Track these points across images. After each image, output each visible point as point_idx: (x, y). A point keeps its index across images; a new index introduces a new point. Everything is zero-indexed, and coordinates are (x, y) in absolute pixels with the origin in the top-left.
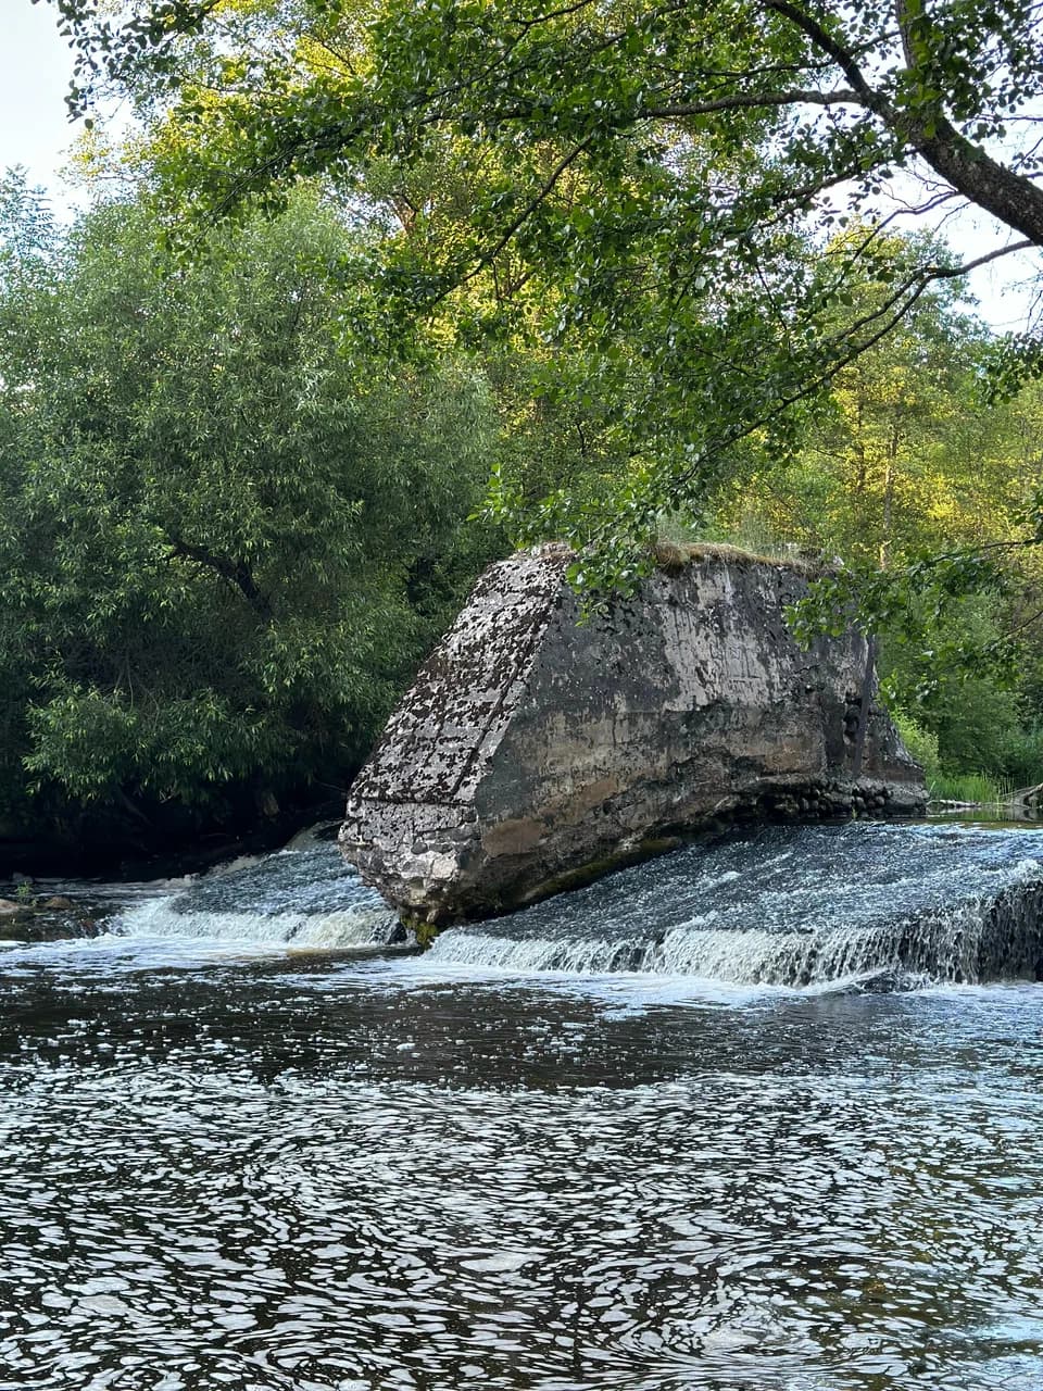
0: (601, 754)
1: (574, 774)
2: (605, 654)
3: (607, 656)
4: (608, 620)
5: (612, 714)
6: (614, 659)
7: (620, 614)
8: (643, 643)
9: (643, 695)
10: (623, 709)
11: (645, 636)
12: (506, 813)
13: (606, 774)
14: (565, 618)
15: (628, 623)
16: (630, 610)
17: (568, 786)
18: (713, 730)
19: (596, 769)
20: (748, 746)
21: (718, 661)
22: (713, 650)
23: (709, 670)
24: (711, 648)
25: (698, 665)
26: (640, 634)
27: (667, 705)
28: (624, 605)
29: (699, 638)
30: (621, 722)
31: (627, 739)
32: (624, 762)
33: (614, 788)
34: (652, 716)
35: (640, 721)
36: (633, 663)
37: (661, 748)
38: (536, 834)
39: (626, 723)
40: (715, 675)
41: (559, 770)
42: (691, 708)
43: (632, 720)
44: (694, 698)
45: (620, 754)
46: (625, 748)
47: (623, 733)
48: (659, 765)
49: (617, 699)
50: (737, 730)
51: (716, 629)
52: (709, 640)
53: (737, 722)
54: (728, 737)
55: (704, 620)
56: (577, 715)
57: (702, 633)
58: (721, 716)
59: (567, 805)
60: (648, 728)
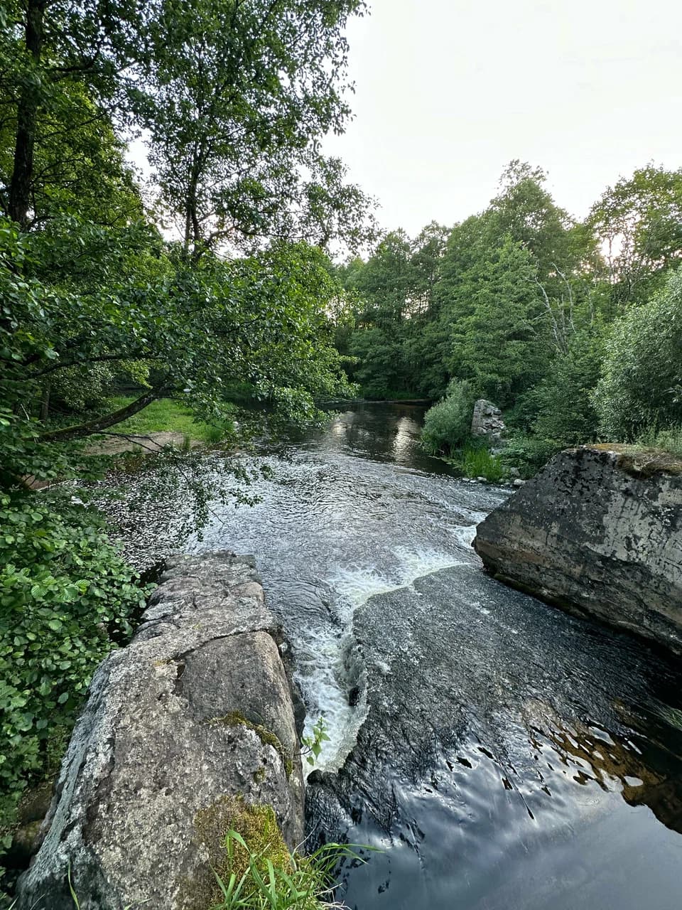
0: (537, 544)
1: (520, 543)
2: (557, 501)
3: (558, 503)
4: (568, 487)
5: (548, 531)
6: (561, 506)
7: (579, 486)
8: (588, 507)
9: (571, 530)
10: (555, 531)
11: (592, 504)
12: (486, 539)
13: (538, 554)
14: (542, 478)
15: (581, 493)
16: (587, 487)
17: (516, 547)
18: (628, 579)
19: (532, 548)
20: (667, 609)
21: (654, 542)
22: (654, 533)
23: (641, 543)
24: (651, 532)
25: (631, 536)
26: (588, 501)
27: (587, 544)
28: (585, 484)
29: (642, 522)
30: (552, 536)
31: (555, 546)
32: (550, 555)
33: (541, 562)
34: (574, 544)
35: (565, 542)
36: (574, 513)
37: (578, 562)
38: (497, 555)
39: (555, 538)
40: (644, 549)
41: (513, 537)
42: (608, 555)
43: (560, 539)
44: (615, 551)
45: (548, 550)
46: (553, 549)
47: (552, 542)
48: (574, 570)
49: (553, 524)
50: (656, 592)
51: (665, 522)
52: (653, 526)
53: (656, 587)
54: (644, 591)
55: (655, 513)
56: (528, 520)
57: (648, 519)
58: (639, 575)
59: (513, 553)
60: (569, 548)
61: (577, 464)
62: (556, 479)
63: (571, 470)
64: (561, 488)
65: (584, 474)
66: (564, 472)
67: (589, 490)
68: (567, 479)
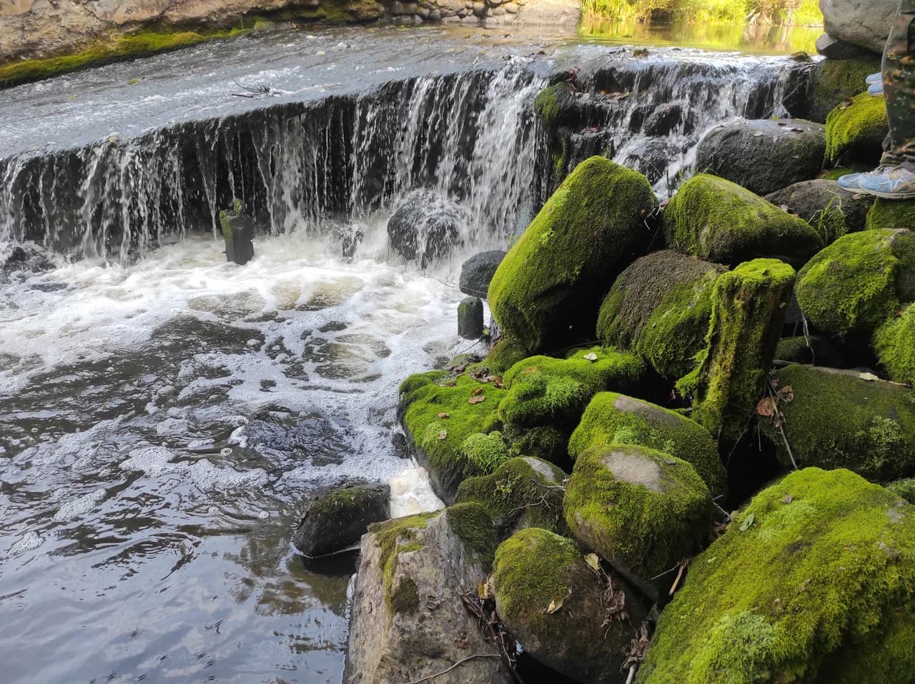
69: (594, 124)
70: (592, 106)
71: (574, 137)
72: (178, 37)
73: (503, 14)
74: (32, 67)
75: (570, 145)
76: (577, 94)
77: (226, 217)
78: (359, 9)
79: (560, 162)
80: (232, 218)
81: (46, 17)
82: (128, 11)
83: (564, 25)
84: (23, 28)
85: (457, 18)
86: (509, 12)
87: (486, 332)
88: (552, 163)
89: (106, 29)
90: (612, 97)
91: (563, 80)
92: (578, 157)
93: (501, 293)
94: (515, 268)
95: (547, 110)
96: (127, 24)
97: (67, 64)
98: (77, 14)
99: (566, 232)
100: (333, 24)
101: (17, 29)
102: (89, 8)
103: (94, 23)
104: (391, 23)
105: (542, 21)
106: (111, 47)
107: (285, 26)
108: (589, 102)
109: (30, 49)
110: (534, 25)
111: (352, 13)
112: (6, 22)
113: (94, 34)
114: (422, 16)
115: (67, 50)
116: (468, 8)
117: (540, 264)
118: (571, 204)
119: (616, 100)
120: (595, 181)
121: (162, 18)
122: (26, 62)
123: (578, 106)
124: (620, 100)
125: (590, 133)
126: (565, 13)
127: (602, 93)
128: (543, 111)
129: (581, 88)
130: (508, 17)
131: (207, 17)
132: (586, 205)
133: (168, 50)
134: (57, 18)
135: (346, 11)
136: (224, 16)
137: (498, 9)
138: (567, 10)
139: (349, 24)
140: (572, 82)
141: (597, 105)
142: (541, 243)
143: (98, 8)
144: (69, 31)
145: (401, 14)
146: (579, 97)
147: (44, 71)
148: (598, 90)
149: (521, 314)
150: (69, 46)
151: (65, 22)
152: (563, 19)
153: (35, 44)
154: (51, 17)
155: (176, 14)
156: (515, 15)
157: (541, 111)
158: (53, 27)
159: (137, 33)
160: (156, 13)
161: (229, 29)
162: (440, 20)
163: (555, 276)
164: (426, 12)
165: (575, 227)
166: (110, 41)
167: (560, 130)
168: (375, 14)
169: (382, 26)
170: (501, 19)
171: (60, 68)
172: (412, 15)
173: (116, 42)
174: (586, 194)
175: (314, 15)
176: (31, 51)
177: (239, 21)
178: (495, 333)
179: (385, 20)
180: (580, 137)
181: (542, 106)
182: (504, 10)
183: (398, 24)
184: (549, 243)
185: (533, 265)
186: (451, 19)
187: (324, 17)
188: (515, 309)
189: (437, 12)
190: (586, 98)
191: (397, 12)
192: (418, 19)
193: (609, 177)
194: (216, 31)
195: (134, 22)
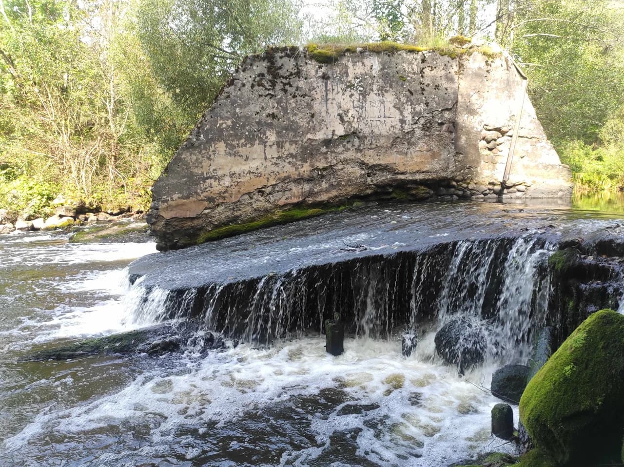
0: (253, 165)
1: (232, 175)
2: (263, 108)
3: (265, 110)
4: (269, 90)
5: (264, 143)
6: (270, 111)
7: (279, 86)
8: (296, 102)
10: (272, 139)
11: (298, 98)
12: (177, 196)
13: (258, 175)
15: (285, 91)
16: (289, 84)
17: (227, 182)
18: (349, 149)
19: (250, 172)
20: (381, 157)
21: (358, 109)
22: (356, 103)
23: (350, 115)
24: (353, 102)
25: (341, 112)
26: (294, 97)
27: (309, 136)
28: (284, 81)
29: (344, 97)
30: (271, 146)
31: (276, 156)
32: (274, 168)
33: (265, 183)
34: (296, 142)
35: (287, 145)
36: (286, 113)
37: (304, 160)
38: (202, 207)
39: (275, 147)
40: (354, 117)
41: (220, 173)
42: (330, 137)
43: (280, 145)
44: (334, 131)
45: (270, 164)
46: (274, 161)
47: (273, 152)
48: (303, 169)
49: (268, 133)
50: (371, 149)
51: (360, 91)
52: (353, 97)
53: (371, 144)
54: (363, 153)
55: (351, 86)
56: (235, 143)
57: (348, 93)
58: (356, 141)
59: (226, 192)
60: (293, 149)
61: (269, 64)
62: (253, 86)
63: (265, 71)
64: (262, 92)
65: (281, 72)
66: (259, 76)
67: (291, 86)
68: (264, 82)
69: (598, 278)
70: (596, 266)
71: (583, 286)
72: (311, 211)
73: (515, 192)
74: (234, 228)
75: (580, 292)
76: (583, 256)
77: (330, 324)
78: (416, 193)
79: (571, 304)
80: (332, 325)
81: (246, 203)
82: (287, 199)
83: (561, 198)
84: (233, 209)
85: (482, 196)
86: (519, 191)
87: (516, 434)
88: (565, 304)
89: (273, 209)
90: (613, 260)
91: (570, 246)
92: (586, 301)
93: (532, 410)
94: (543, 391)
95: (559, 266)
96: (285, 205)
97: (251, 227)
98: (261, 201)
99: (586, 368)
100: (401, 202)
101: (231, 209)
102: (267, 198)
103: (269, 205)
104: (437, 200)
105: (544, 196)
106: (275, 217)
107: (371, 204)
108: (593, 262)
109: (234, 219)
110: (538, 198)
111: (413, 195)
112: (226, 206)
113: (267, 211)
114: (458, 195)
115: (253, 220)
116: (490, 189)
117: (565, 392)
118: (589, 345)
119: (616, 262)
120: (609, 330)
121: (303, 202)
122: (232, 226)
123: (584, 264)
124: (619, 262)
125: (597, 285)
126: (561, 190)
127: (604, 256)
128: (556, 267)
129: (587, 252)
130: (519, 194)
131: (327, 201)
132: (603, 347)
133: (304, 218)
134: (251, 204)
135: (409, 194)
136: (337, 200)
137: (511, 189)
138: (563, 189)
139: (411, 201)
140: (578, 248)
141: (601, 265)
142: (564, 374)
143: (271, 198)
144: (255, 210)
145: (444, 195)
146: (585, 258)
147: (240, 230)
148: (600, 253)
149: (550, 431)
150: (254, 218)
151: (254, 206)
152: (560, 194)
153: (238, 217)
154: (248, 203)
155: (311, 199)
156: (524, 193)
157: (554, 267)
158: (248, 208)
159: (289, 210)
160: (301, 199)
161: (339, 206)
162: (470, 197)
163: (580, 403)
164: (460, 193)
165: (595, 364)
166: (274, 215)
167: (571, 281)
168: (427, 196)
169: (432, 201)
170: (513, 195)
171: (248, 228)
172: (451, 195)
173: (278, 215)
174: (601, 339)
175: (389, 197)
176: (235, 220)
177: (345, 202)
178: (524, 436)
179: (433, 198)
180: (588, 286)
181: (554, 263)
182: (515, 190)
183: (442, 202)
184: (572, 375)
185: (559, 391)
186: (478, 196)
187: (395, 198)
188: (545, 426)
189: (469, 192)
190: (590, 259)
191: (441, 194)
192: (455, 197)
193: (621, 327)
194: (331, 207)
195: (290, 204)
